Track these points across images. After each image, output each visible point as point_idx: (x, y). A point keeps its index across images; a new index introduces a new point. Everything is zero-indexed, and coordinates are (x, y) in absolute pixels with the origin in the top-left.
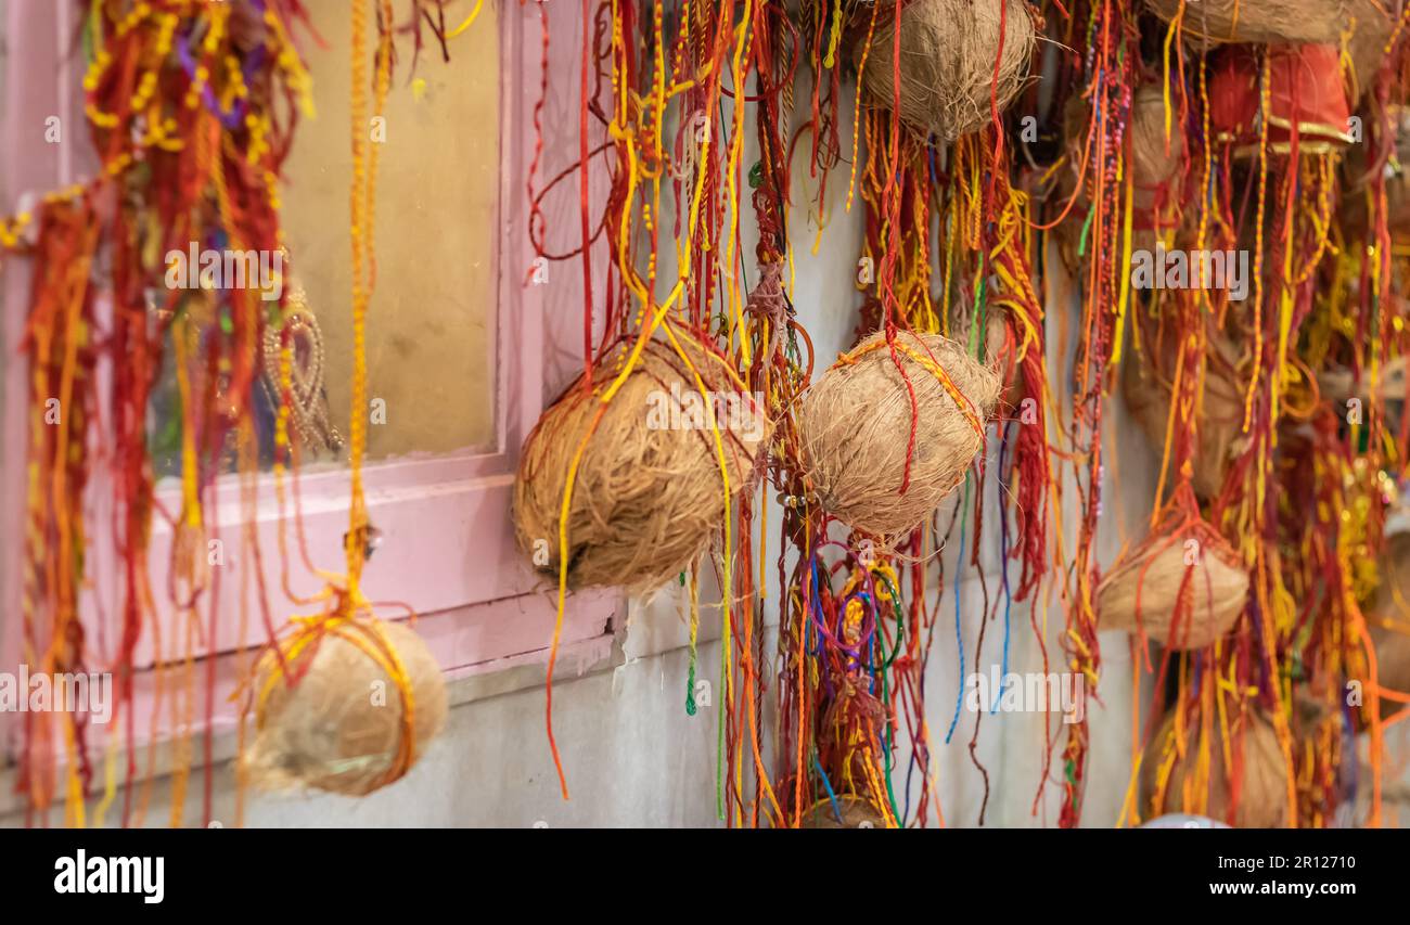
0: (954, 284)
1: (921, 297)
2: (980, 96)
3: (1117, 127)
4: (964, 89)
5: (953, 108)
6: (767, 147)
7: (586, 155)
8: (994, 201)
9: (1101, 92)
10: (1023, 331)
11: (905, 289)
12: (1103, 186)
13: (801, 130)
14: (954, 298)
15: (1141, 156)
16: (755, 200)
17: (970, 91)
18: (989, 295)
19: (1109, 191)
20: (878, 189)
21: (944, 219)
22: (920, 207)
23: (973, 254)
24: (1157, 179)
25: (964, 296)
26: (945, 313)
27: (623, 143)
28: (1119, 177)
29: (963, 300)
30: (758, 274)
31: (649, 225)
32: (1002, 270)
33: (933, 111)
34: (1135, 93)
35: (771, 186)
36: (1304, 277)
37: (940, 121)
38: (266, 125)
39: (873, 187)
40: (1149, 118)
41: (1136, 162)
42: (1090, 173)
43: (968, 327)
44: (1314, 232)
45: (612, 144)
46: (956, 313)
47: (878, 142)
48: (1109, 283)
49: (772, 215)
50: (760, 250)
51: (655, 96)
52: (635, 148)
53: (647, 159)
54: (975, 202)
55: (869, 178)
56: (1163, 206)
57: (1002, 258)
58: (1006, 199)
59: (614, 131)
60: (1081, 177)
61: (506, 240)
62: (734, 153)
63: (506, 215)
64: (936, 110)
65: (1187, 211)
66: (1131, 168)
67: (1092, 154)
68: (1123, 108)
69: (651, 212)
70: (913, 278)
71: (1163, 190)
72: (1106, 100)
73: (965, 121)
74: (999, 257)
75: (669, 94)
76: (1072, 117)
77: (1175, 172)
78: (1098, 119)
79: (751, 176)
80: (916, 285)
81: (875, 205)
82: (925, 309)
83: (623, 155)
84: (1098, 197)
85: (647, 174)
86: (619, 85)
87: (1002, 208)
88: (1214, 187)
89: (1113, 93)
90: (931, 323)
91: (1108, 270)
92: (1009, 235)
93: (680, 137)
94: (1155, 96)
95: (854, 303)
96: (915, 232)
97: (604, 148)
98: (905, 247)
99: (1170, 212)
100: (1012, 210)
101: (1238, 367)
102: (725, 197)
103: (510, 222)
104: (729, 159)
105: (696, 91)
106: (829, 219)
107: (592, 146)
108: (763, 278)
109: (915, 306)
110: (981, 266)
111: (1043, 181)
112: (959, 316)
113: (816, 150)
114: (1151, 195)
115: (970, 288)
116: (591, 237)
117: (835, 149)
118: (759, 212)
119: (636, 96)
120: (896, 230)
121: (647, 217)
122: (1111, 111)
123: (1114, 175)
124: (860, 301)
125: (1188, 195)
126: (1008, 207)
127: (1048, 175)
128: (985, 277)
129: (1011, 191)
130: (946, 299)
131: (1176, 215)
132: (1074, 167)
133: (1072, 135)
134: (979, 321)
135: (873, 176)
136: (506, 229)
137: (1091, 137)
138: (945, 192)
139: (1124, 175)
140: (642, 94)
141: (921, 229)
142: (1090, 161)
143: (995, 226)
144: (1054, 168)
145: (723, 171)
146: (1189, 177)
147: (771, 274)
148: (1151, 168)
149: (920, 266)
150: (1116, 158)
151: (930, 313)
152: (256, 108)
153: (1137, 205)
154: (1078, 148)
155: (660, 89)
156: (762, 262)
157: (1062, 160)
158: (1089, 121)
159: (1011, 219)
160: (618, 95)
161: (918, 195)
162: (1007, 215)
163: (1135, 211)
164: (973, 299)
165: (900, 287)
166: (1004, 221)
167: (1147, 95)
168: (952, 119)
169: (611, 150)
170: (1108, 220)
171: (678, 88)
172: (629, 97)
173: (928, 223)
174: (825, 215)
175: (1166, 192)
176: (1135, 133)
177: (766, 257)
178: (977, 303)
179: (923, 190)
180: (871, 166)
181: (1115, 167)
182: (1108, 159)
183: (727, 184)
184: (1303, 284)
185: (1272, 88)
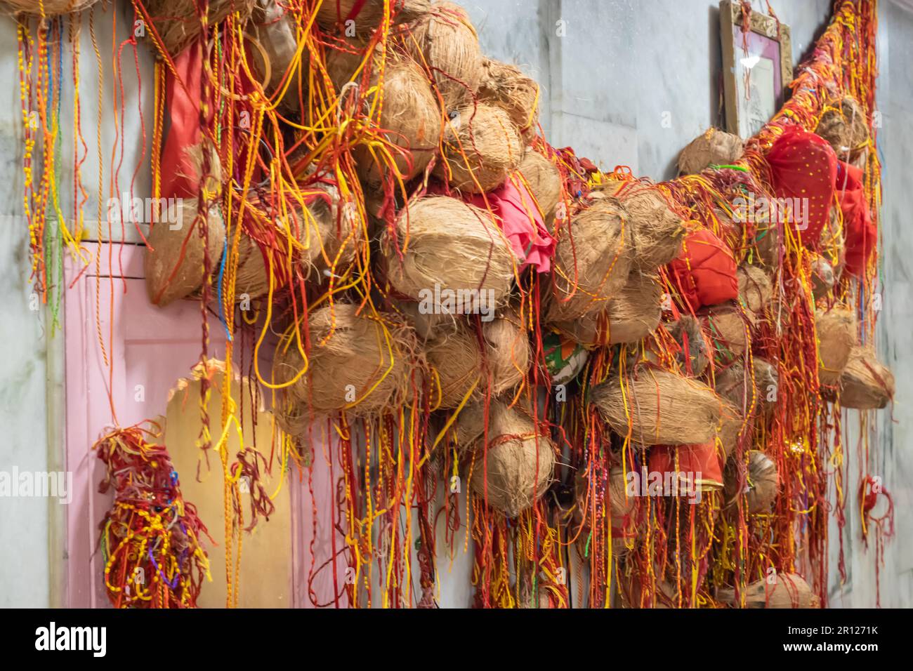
0: (521, 578)
1: (505, 588)
2: (529, 492)
3: (602, 490)
4: (521, 490)
5: (516, 500)
6: (423, 530)
7: (335, 554)
8: (540, 535)
9: (592, 472)
10: (558, 601)
11: (496, 585)
12: (595, 520)
13: (440, 511)
14: (522, 584)
15: (614, 502)
16: (418, 556)
17: (524, 491)
18: (540, 582)
19: (598, 523)
20: (480, 534)
21: (515, 544)
22: (502, 542)
23: (531, 563)
24: (623, 513)
25: (527, 584)
26: (518, 593)
27: (353, 546)
28: (604, 515)
29: (526, 586)
30: (421, 593)
31: (367, 587)
32: (545, 569)
33: (506, 501)
34: (610, 471)
35: (426, 548)
36: (703, 556)
37: (510, 506)
38: (189, 584)
39: (478, 533)
40: (617, 482)
41: (612, 506)
42: (589, 514)
43: (530, 601)
44: (707, 532)
45: (347, 547)
46: (523, 593)
47: (479, 510)
48: (601, 570)
49: (427, 564)
50: (422, 581)
51: (368, 517)
52: (359, 549)
53: (364, 553)
54: (530, 537)
55: (475, 528)
56: (628, 526)
57: (545, 564)
58: (546, 533)
59: (348, 539)
60: (584, 516)
61: (296, 595)
62: (407, 542)
63: (296, 584)
64: (507, 500)
65: (641, 527)
66: (610, 509)
67: (589, 504)
68: (604, 480)
69: (368, 581)
70: (500, 579)
71: (627, 519)
72: (595, 477)
73: (522, 505)
74: (543, 563)
75: (374, 517)
76: (579, 483)
77: (633, 508)
78: (591, 487)
79: (416, 544)
80: (502, 582)
81: (479, 541)
82: (507, 595)
83: (353, 552)
84: (593, 526)
85: (365, 562)
86: (350, 518)
87: (544, 538)
88: (654, 513)
89: (598, 473)
90: (510, 602)
91: (600, 563)
92: (548, 552)
93: (380, 537)
94: (620, 471)
95: (471, 591)
96: (500, 555)
97: (343, 550)
98: (495, 562)
99: (632, 529)
100: (549, 539)
101: (673, 599)
102: (404, 564)
103: (298, 587)
104: (405, 545)
105: (387, 514)
106: (456, 554)
107: (338, 548)
108: (424, 595)
109: (502, 594)
110: (534, 568)
111: (565, 517)
112: (525, 595)
113: (448, 521)
114: (621, 521)
115: (530, 579)
116: (339, 594)
117: (457, 520)
118: (420, 562)
119: (358, 521)
120: (490, 554)
121: (366, 582)
122: (598, 482)
123: (601, 515)
124: (474, 591)
125: (640, 519)
126: (547, 537)
127: (568, 514)
128: (537, 575)
129: (548, 529)
130: (518, 586)
131: (634, 530)
132: (581, 510)
133: (579, 495)
134: (535, 596)
135: (477, 527)
136: (296, 590)
137: (588, 495)
138: (515, 529)
139: (606, 514)
140: (361, 519)
141: (503, 553)
142: (588, 507)
143: (541, 547)
144: (570, 510)
145: (402, 552)
146: (640, 510)
147: (428, 594)
148: (620, 507)
149: (503, 572)
150: (602, 506)
151: (510, 597)
152: (183, 575)
153: (614, 526)
154: (582, 500)
155: (370, 513)
156: (423, 587)
157: (574, 506)
158: (587, 488)
159: (549, 544)
160: (350, 522)
161: (501, 536)
162: (547, 542)
163: (613, 528)
164: (531, 585)
165: (494, 583)
166: (545, 545)
167: (616, 471)
168: (516, 505)
169: (347, 551)
170: (599, 537)
171: (378, 513)
172: (355, 522)
173: (507, 549)
174: (454, 551)
175: (629, 519)
176: (611, 491)
177: (425, 584)
178: (534, 588)
179: (503, 533)
180: (476, 522)
181: (602, 511)
182: (597, 506)
183: (404, 558)
184: (703, 559)
185: (680, 463)
